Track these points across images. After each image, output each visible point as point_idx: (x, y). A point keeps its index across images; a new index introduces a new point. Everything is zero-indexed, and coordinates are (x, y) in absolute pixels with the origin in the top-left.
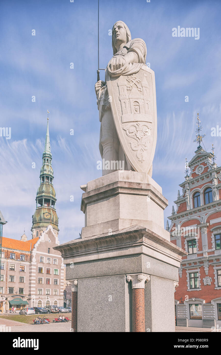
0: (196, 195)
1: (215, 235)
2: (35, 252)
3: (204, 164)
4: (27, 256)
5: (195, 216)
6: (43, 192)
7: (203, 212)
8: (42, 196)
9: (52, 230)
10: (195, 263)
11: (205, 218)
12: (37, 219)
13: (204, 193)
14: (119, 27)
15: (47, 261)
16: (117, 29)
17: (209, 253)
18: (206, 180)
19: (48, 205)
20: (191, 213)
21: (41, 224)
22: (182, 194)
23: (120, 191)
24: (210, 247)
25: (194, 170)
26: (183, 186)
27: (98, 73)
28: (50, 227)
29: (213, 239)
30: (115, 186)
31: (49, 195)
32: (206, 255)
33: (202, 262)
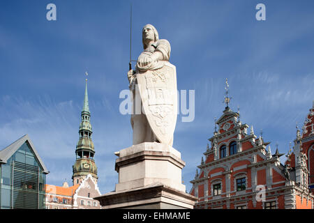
0: (222, 148)
1: (237, 180)
2: (76, 197)
3: (231, 122)
4: (69, 200)
5: (221, 165)
6: (82, 145)
7: (227, 161)
8: (81, 149)
9: (91, 178)
10: (219, 202)
11: (230, 166)
12: (77, 168)
13: (230, 146)
14: (148, 29)
15: (88, 204)
16: (146, 31)
17: (231, 194)
18: (232, 135)
19: (88, 157)
20: (217, 163)
21: (81, 173)
22: (210, 147)
23: (146, 158)
24: (232, 190)
25: (221, 127)
26: (212, 140)
27: (130, 65)
28: (90, 175)
29: (235, 183)
30: (142, 154)
31: (88, 148)
32: (228, 196)
33: (225, 201)
